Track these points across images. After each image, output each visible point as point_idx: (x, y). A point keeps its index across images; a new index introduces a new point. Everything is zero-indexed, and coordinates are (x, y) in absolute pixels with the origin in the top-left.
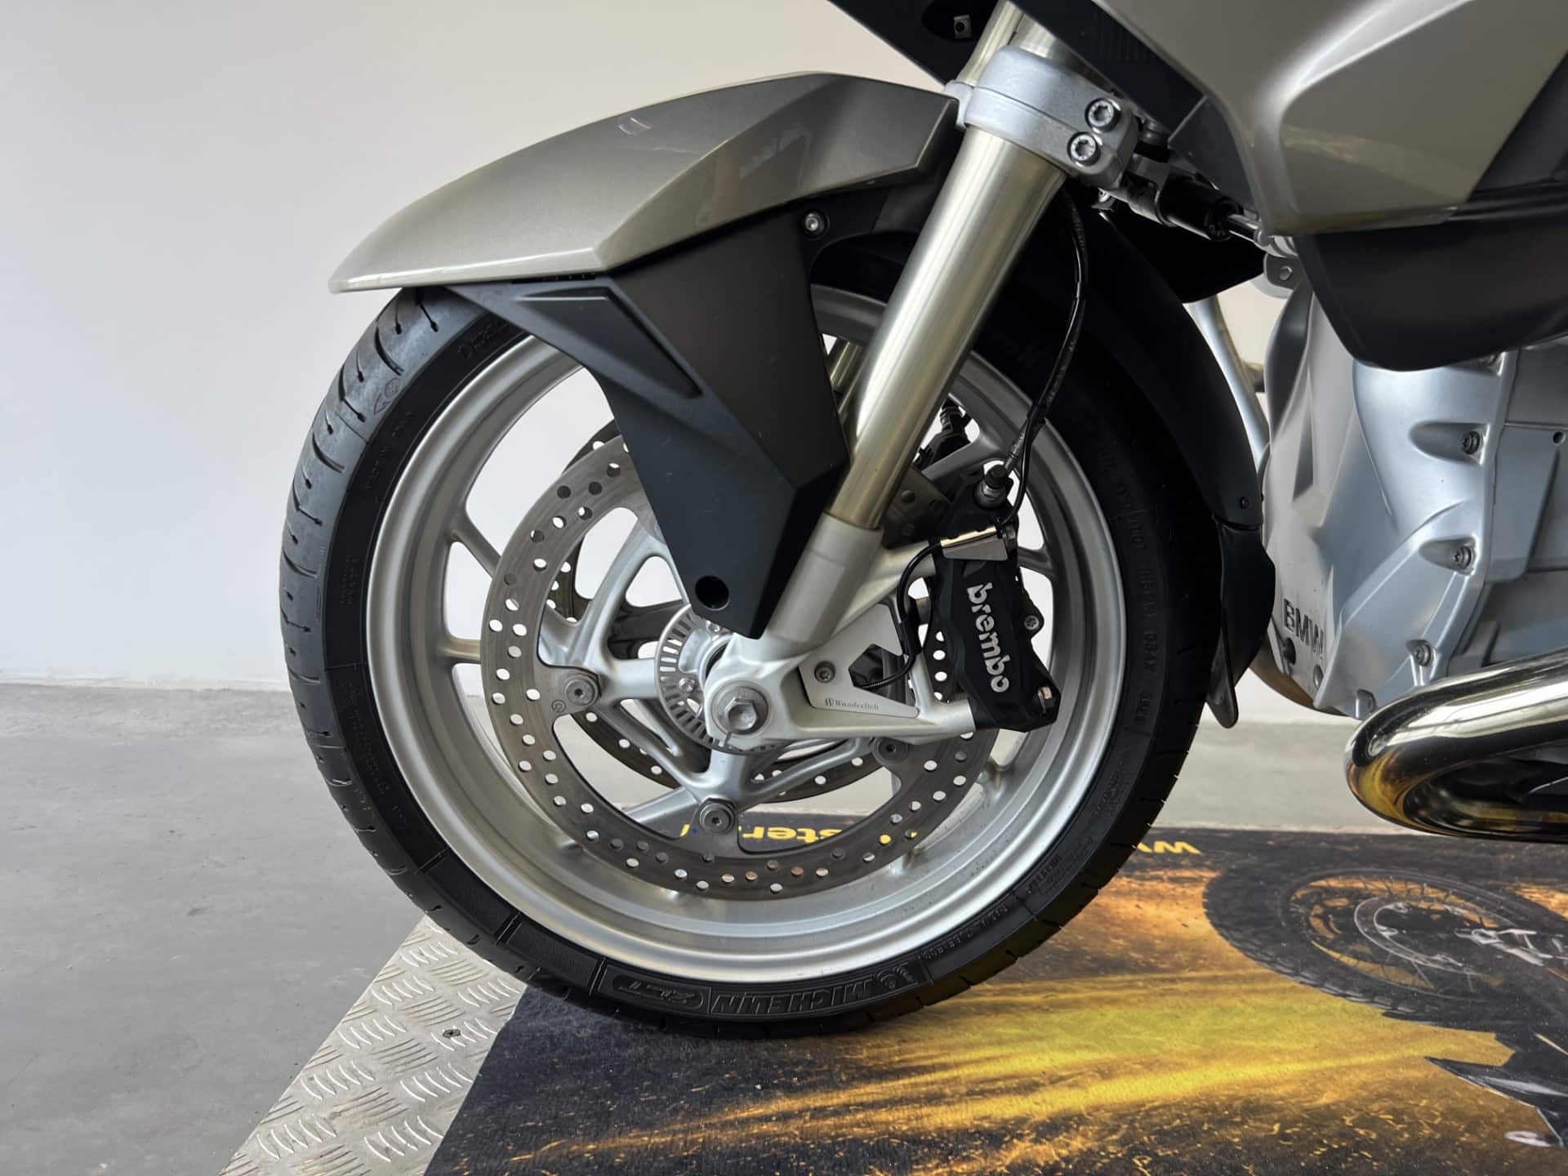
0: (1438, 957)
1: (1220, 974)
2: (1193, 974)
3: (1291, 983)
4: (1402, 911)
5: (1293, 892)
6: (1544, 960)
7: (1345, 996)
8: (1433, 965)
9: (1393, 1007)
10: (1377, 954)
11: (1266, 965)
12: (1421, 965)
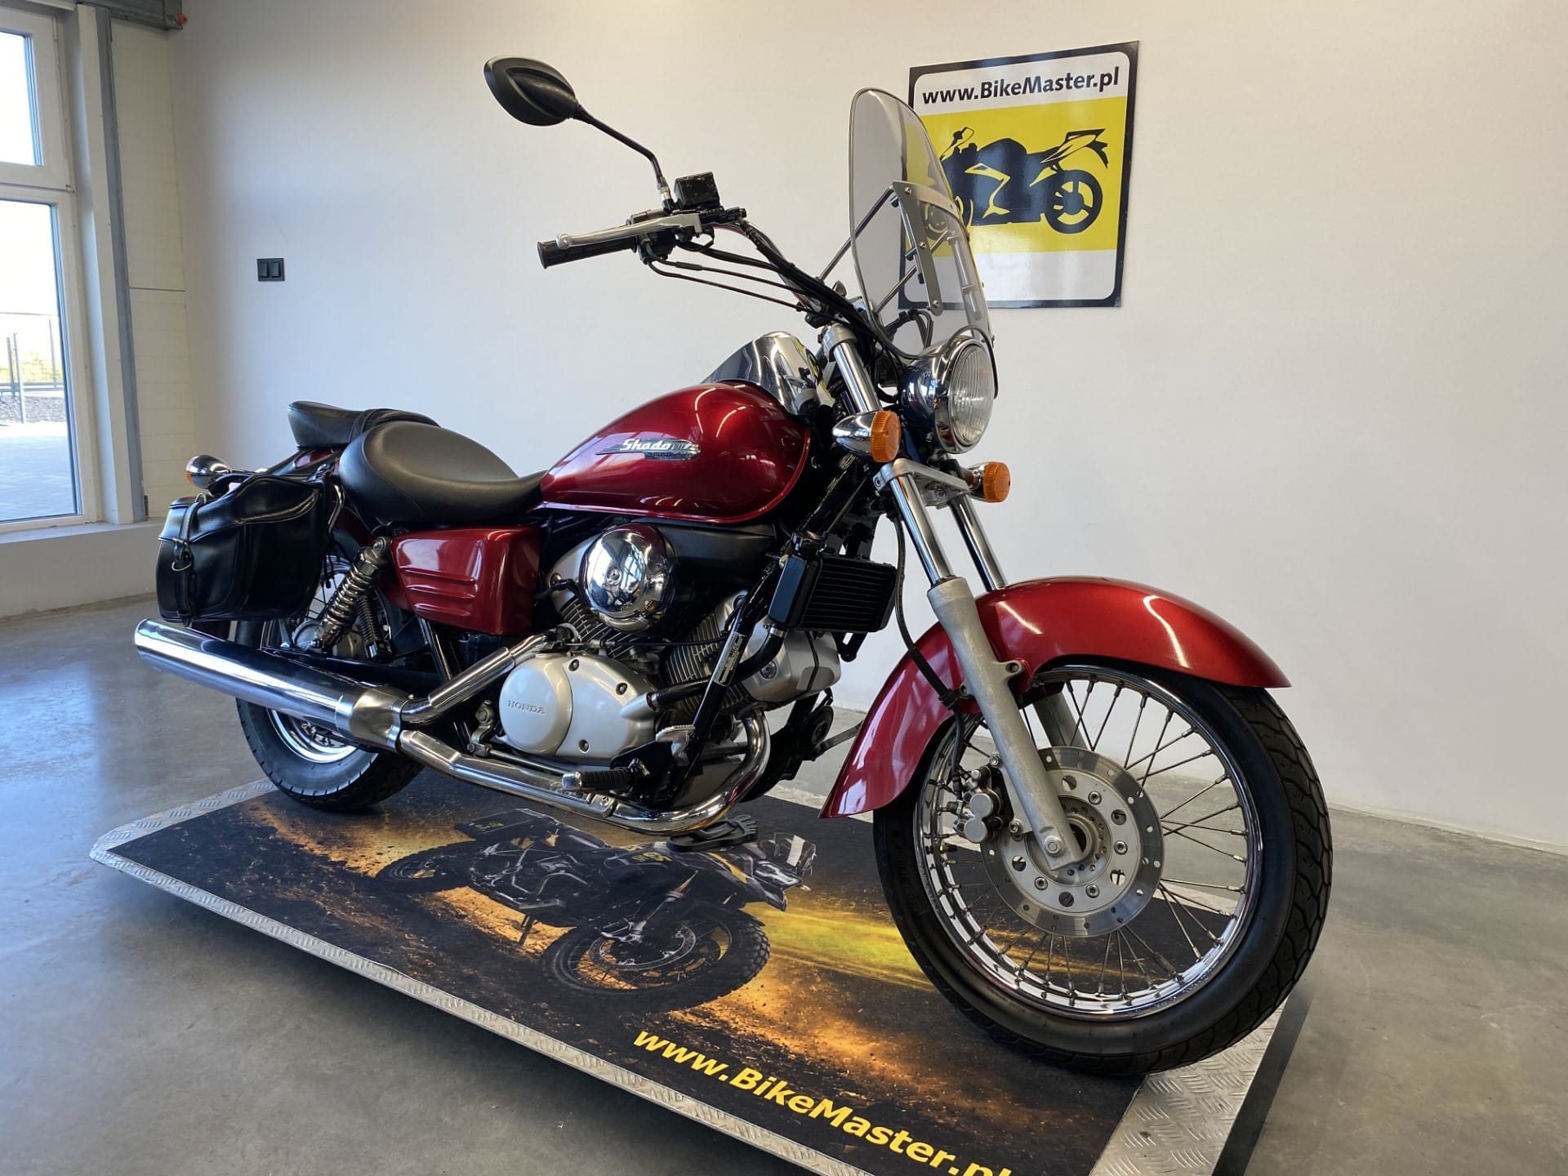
1: (796, 960)
2: (809, 963)
3: (776, 947)
6: (636, 923)
8: (693, 934)
9: (753, 927)
10: (703, 946)
11: (767, 957)
12: (696, 937)
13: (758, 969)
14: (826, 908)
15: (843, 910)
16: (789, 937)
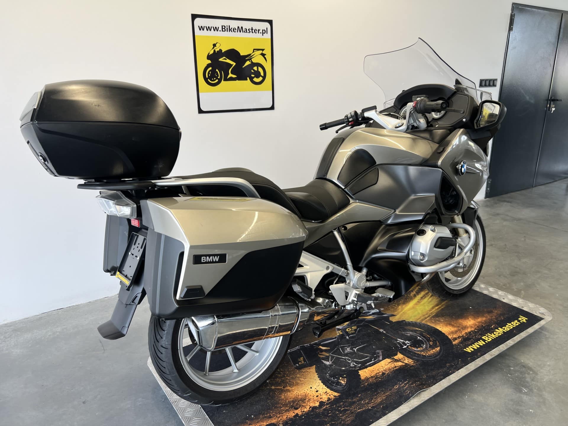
1: (426, 320)
2: (428, 318)
3: (418, 321)
4: (422, 345)
5: (439, 343)
6: (398, 340)
7: (411, 322)
10: (415, 332)
11: (423, 323)
12: (409, 332)
13: (430, 326)
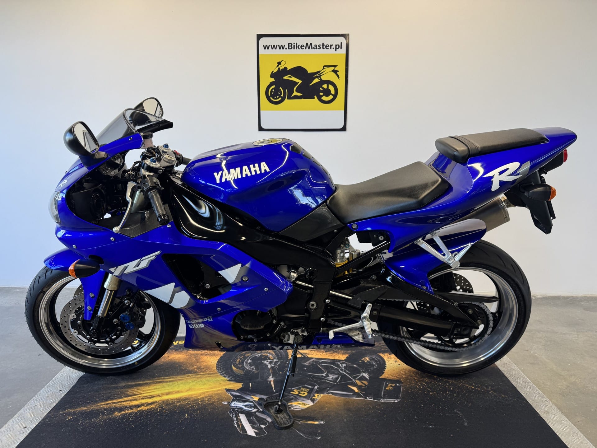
0: (252, 367)
1: (208, 373)
2: (203, 373)
8: (249, 369)
9: (231, 379)
10: (242, 367)
11: (218, 371)
12: (247, 369)
13: (217, 366)
14: (210, 396)
15: (203, 398)
16: (216, 379)
